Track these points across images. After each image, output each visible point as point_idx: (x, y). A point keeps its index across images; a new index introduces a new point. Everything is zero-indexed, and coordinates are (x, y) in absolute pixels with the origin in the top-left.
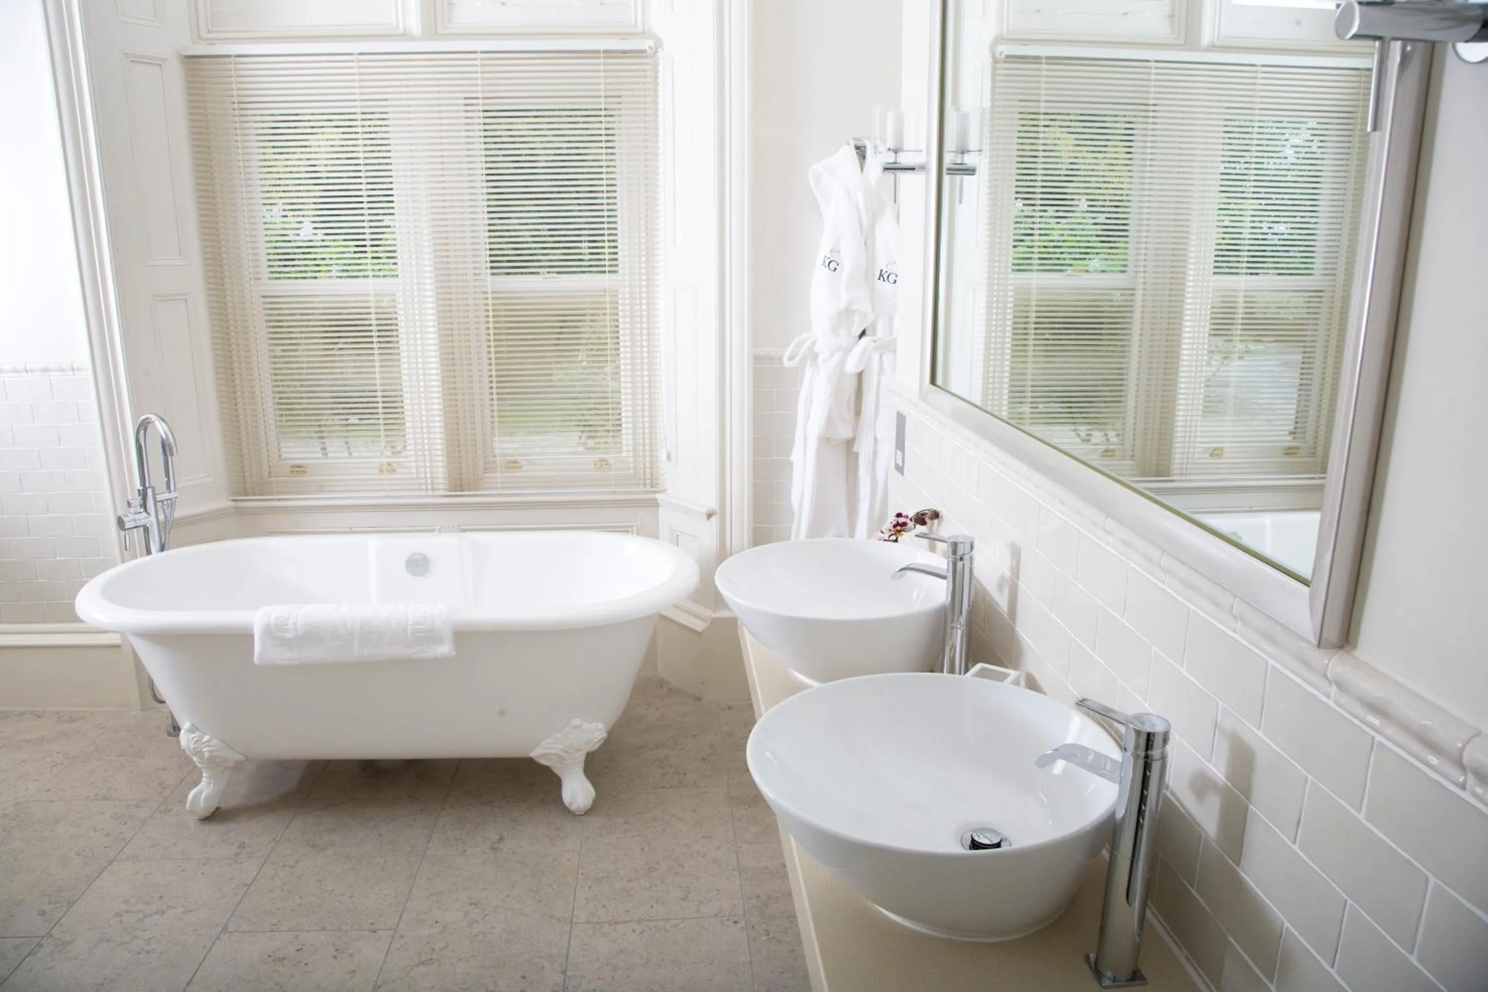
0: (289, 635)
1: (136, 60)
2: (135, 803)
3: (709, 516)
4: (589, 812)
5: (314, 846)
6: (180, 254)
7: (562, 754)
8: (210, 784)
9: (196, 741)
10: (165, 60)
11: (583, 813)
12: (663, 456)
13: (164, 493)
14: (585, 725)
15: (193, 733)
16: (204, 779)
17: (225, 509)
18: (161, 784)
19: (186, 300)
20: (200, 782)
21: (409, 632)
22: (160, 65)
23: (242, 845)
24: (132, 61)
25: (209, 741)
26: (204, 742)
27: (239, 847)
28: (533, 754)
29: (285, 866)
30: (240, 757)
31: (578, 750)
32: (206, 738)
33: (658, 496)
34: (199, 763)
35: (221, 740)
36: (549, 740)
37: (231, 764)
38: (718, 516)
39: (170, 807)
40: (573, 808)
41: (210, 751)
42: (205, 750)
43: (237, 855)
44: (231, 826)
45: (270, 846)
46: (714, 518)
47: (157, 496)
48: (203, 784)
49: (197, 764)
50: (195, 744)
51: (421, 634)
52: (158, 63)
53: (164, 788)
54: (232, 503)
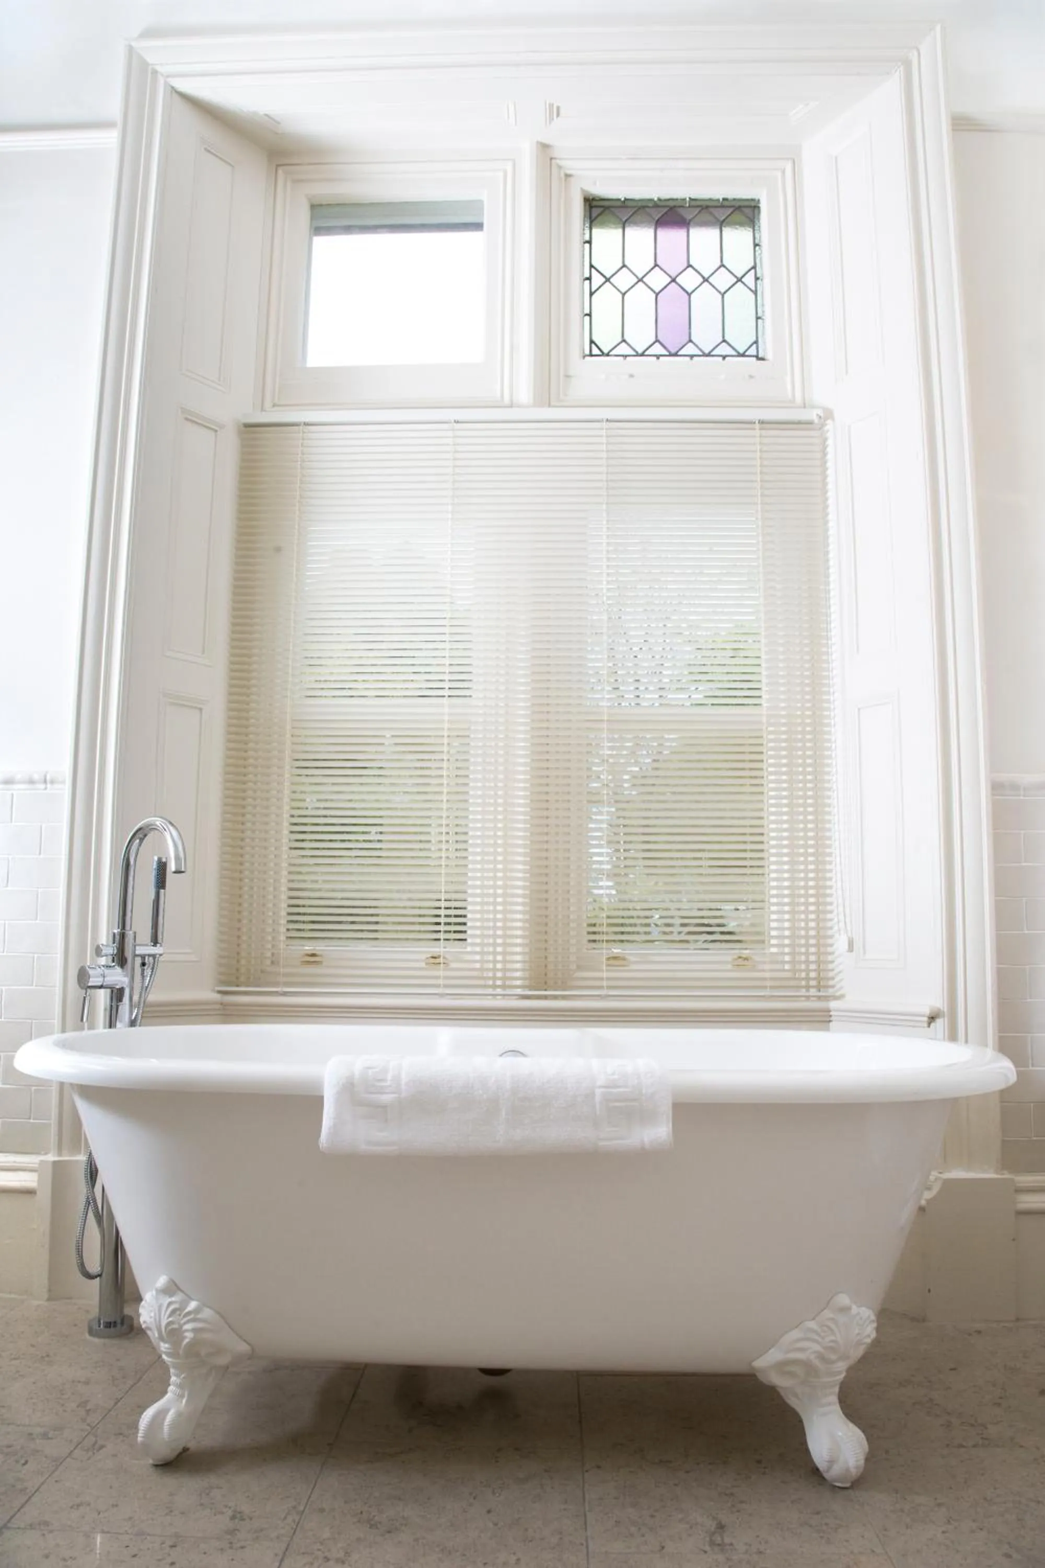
0: (386, 1098)
1: (192, 419)
2: (39, 1430)
3: (932, 1019)
4: (858, 1483)
5: (373, 1525)
6: (203, 652)
7: (817, 1362)
8: (181, 1396)
9: (174, 1312)
10: (222, 427)
11: (848, 1485)
12: (840, 944)
13: (147, 945)
14: (855, 1309)
15: (171, 1296)
16: (171, 1388)
17: (207, 1003)
18: (83, 1404)
19: (201, 709)
20: (165, 1392)
21: (598, 1098)
22: (216, 431)
23: (237, 1516)
24: (187, 419)
25: (197, 1311)
26: (189, 1313)
27: (233, 1518)
28: (759, 1363)
29: (327, 1559)
30: (243, 1348)
31: (843, 1358)
32: (193, 1305)
33: (833, 1005)
34: (168, 1354)
35: (218, 1313)
36: (795, 1334)
37: (223, 1360)
38: (946, 1019)
39: (100, 1442)
40: (832, 1474)
41: (194, 1330)
42: (188, 1326)
43: (232, 1532)
44: (212, 1479)
45: (290, 1519)
46: (939, 1023)
47: (137, 948)
48: (169, 1395)
49: (164, 1357)
50: (170, 1316)
51: (617, 1104)
52: (212, 427)
53: (88, 1411)
54: (218, 997)
